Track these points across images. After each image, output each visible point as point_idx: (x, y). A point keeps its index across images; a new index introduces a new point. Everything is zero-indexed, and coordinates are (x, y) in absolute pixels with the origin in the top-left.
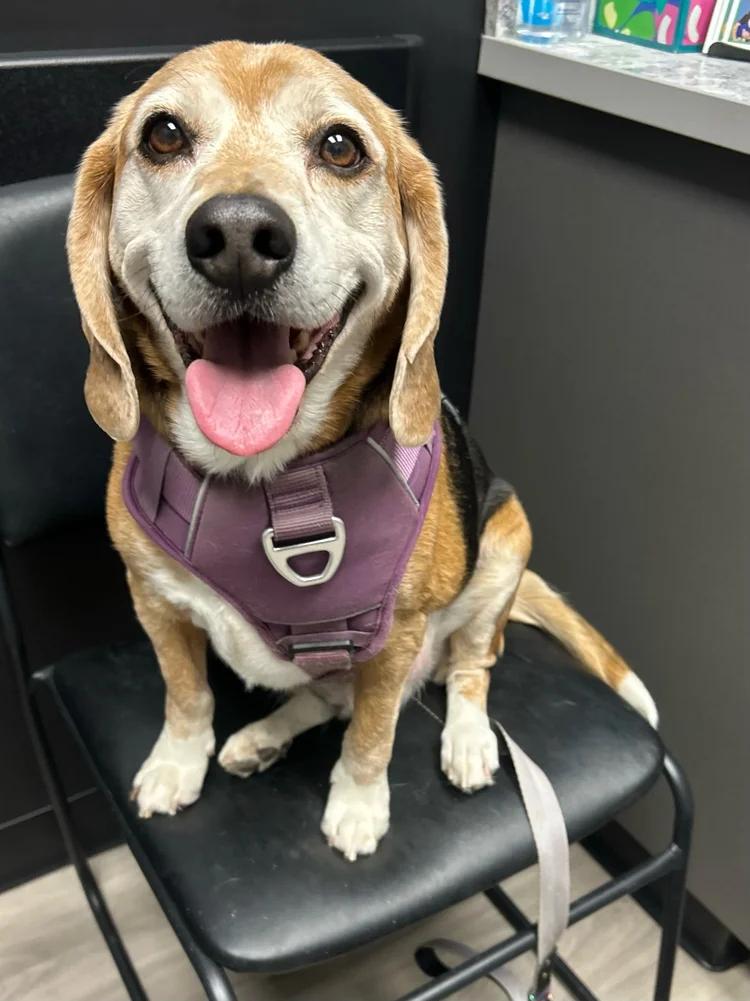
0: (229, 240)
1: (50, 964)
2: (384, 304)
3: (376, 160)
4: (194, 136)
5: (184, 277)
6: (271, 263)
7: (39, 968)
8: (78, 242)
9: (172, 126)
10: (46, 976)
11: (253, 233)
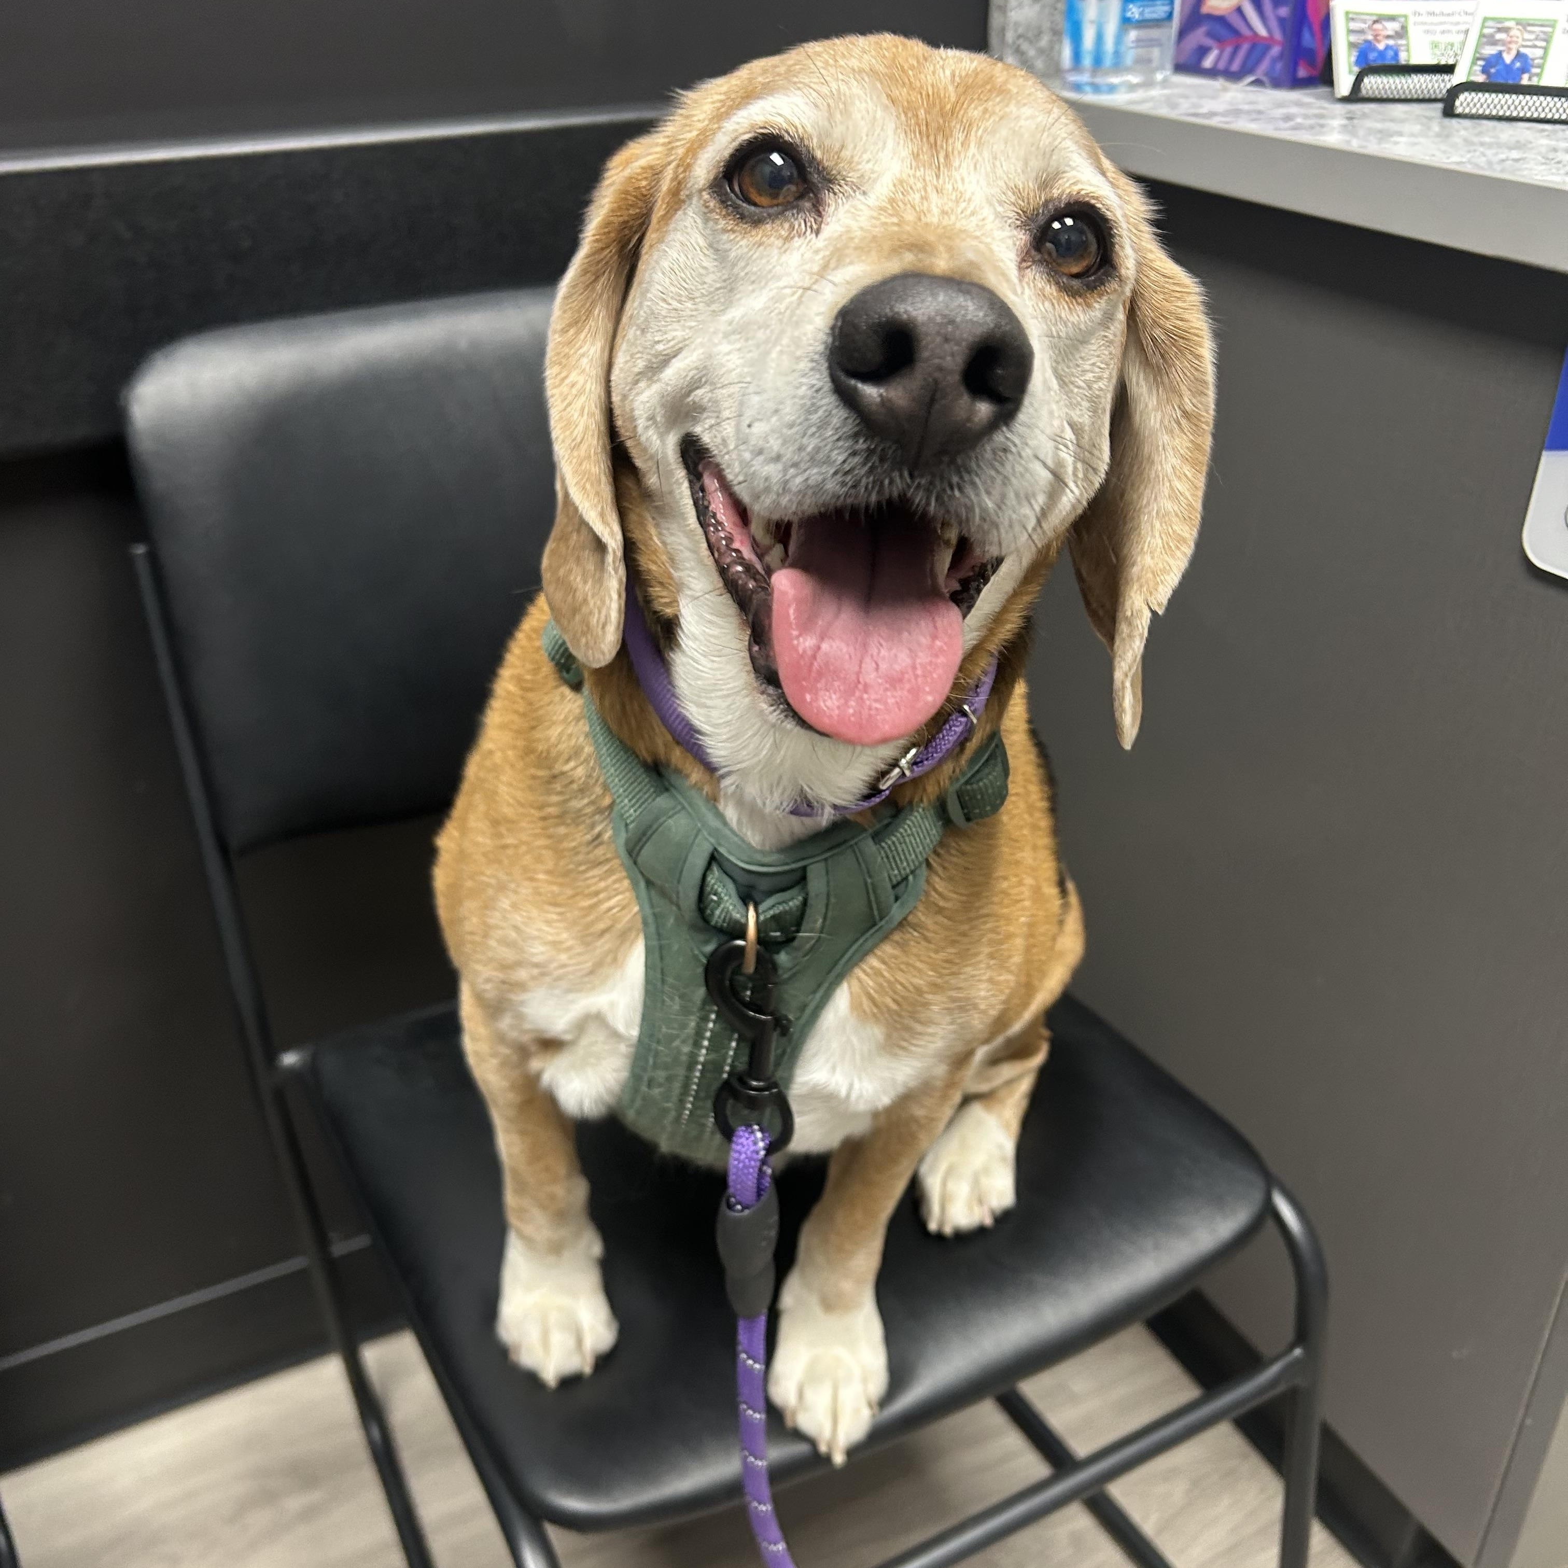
0: (926, 354)
1: (315, 1496)
2: (1074, 507)
3: (1123, 272)
4: (829, 180)
5: (811, 409)
6: (984, 409)
7: (294, 1503)
8: (564, 331)
9: (776, 158)
10: (308, 1514)
11: (971, 348)
